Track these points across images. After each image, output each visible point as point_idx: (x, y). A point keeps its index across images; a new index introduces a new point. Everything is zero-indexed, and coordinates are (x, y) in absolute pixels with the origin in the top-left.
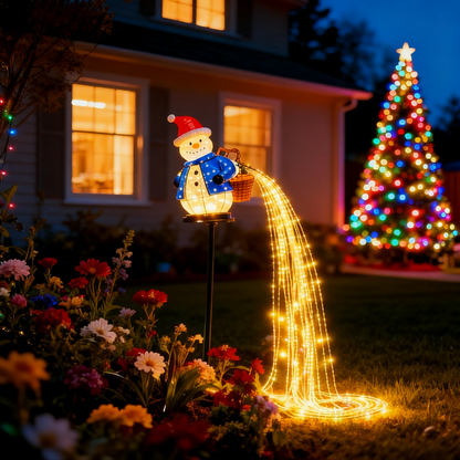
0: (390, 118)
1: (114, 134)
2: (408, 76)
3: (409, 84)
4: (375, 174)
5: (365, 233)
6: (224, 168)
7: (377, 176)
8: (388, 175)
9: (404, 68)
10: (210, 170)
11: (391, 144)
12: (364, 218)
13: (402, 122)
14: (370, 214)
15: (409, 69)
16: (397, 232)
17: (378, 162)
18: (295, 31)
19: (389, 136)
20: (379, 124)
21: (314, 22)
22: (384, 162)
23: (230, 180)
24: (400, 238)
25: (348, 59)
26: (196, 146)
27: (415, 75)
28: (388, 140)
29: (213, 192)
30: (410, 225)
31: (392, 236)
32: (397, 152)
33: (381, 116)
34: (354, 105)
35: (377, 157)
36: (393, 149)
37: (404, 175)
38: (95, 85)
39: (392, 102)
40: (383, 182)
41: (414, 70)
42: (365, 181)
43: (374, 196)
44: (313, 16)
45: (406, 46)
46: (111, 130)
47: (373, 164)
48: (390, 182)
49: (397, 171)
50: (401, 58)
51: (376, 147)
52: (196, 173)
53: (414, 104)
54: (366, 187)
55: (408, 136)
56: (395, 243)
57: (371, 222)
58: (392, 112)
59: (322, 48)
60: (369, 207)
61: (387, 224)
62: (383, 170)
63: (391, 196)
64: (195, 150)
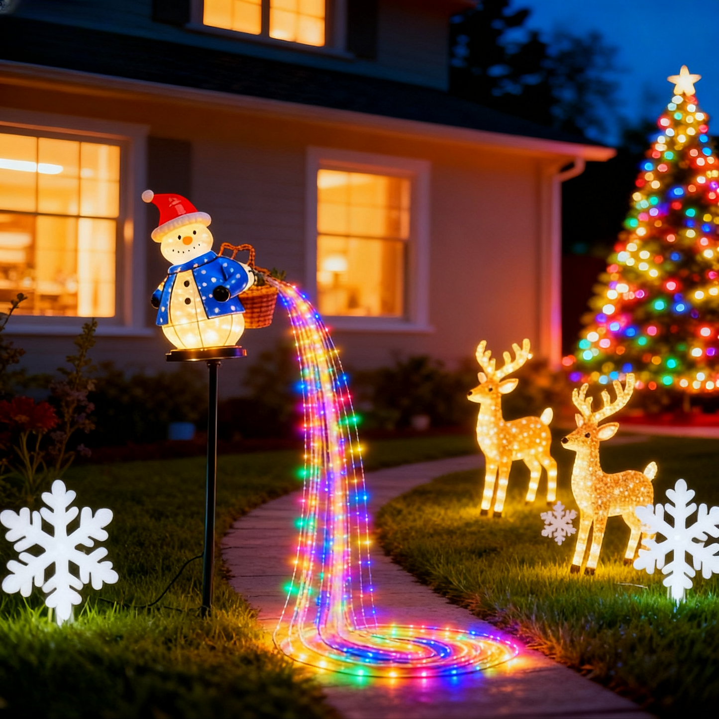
0: (656, 185)
1: (78, 217)
2: (689, 120)
3: (691, 132)
4: (626, 273)
5: (608, 367)
6: (231, 275)
7: (631, 276)
8: (654, 274)
9: (681, 107)
10: (207, 279)
11: (658, 224)
12: (606, 344)
13: (678, 192)
14: (619, 338)
15: (691, 108)
16: (672, 363)
17: (635, 255)
18: (462, 51)
19: (654, 212)
20: (637, 196)
21: (499, 33)
22: (645, 254)
23: (239, 293)
24: (677, 373)
25: (568, 94)
26: (188, 241)
27: (701, 117)
28: (652, 219)
29: (214, 314)
30: (697, 352)
31: (661, 370)
32: (671, 238)
33: (638, 183)
34: (579, 169)
35: (632, 246)
36: (663, 232)
37: (685, 273)
38: (38, 134)
39: (658, 161)
40: (644, 285)
41: (700, 108)
42: (608, 285)
43: (626, 308)
44: (497, 24)
45: (684, 71)
46: (73, 211)
47: (624, 257)
48: (657, 283)
49: (669, 267)
50: (677, 91)
51: (630, 232)
52: (187, 284)
53: (700, 162)
54: (612, 294)
55: (691, 213)
56: (667, 380)
57: (621, 351)
58: (659, 176)
59: (514, 77)
60: (615, 327)
61: (653, 350)
62: (643, 267)
63: (659, 305)
64: (186, 248)
